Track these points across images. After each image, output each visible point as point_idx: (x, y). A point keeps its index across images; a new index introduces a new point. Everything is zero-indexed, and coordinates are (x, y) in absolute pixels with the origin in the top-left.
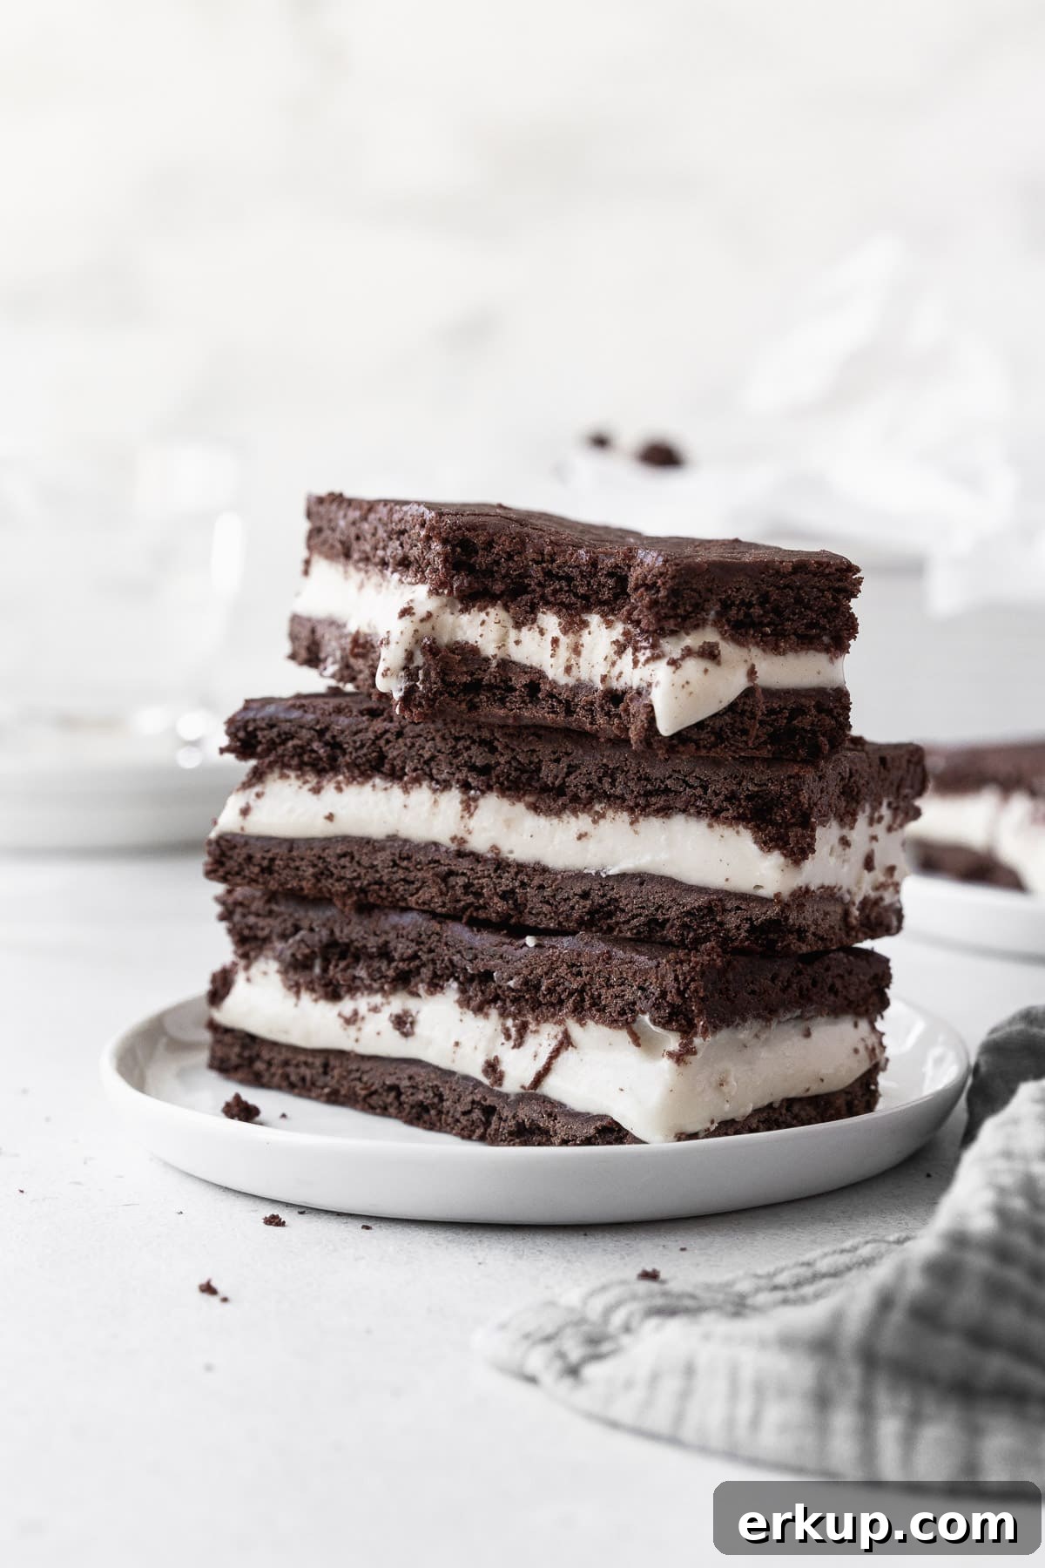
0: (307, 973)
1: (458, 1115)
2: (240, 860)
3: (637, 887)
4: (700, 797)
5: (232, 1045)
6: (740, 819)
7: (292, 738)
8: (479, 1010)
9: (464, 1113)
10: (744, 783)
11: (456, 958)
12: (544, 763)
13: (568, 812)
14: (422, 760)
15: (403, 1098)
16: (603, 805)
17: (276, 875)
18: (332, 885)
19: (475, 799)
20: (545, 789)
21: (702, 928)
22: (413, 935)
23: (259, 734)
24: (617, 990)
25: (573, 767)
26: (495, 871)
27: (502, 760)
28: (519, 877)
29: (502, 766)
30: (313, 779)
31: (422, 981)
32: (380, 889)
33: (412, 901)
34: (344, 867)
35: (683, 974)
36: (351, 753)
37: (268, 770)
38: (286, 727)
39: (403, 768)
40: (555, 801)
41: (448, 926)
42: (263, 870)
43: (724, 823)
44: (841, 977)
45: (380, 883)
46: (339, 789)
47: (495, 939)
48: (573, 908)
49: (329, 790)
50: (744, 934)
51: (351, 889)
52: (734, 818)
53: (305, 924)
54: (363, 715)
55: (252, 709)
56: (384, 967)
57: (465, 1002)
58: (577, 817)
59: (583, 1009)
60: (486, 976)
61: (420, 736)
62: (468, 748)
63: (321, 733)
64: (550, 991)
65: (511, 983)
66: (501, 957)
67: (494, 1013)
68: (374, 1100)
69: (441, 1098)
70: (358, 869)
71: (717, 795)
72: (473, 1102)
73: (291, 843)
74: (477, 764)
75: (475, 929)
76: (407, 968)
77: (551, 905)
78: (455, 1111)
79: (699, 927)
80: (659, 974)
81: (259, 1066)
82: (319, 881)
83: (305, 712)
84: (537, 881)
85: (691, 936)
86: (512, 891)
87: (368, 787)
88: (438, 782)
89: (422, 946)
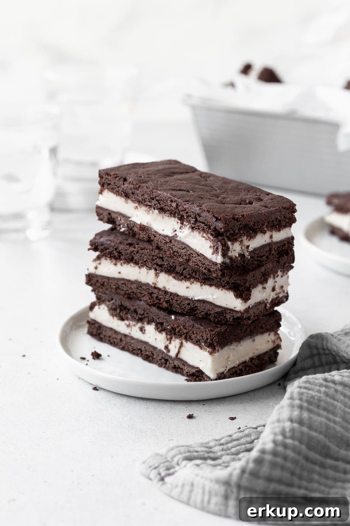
0: (115, 311)
1: (158, 360)
2: (95, 281)
3: (203, 304)
4: (219, 282)
5: (94, 329)
6: (229, 289)
7: (108, 249)
8: (160, 332)
9: (160, 360)
10: (231, 279)
11: (154, 317)
12: (177, 266)
13: (184, 280)
14: (144, 261)
15: (143, 353)
16: (193, 280)
17: (105, 287)
18: (120, 291)
19: (159, 273)
20: (177, 273)
21: (220, 318)
22: (143, 308)
23: (99, 247)
24: (195, 335)
25: (185, 268)
26: (165, 294)
27: (166, 264)
28: (171, 296)
29: (165, 265)
30: (114, 261)
31: (145, 321)
32: (134, 294)
33: (142, 299)
34: (123, 287)
35: (212, 335)
36: (124, 256)
37: (101, 257)
38: (106, 246)
39: (139, 262)
40: (180, 277)
41: (152, 308)
42: (101, 285)
43: (226, 289)
44: (264, 323)
45: (133, 292)
46: (121, 265)
47: (164, 314)
48: (185, 307)
49: (119, 264)
50: (231, 320)
51: (125, 293)
52: (228, 288)
53: (114, 298)
54: (127, 245)
55: (97, 239)
56: (135, 316)
57: (157, 328)
58: (186, 282)
59: (187, 338)
60: (162, 324)
61: (143, 253)
62: (156, 259)
63: (116, 249)
64: (179, 332)
65: (168, 327)
66: (166, 319)
67: (164, 334)
68: (134, 351)
69: (153, 354)
70: (127, 288)
71: (224, 282)
72: (162, 357)
73: (108, 278)
74: (159, 264)
75: (159, 310)
76: (141, 317)
77: (180, 306)
78: (157, 359)
79: (219, 317)
80: (206, 333)
81: (102, 336)
82: (117, 290)
83: (111, 242)
84: (176, 298)
85: (216, 320)
86: (169, 300)
87: (129, 265)
88: (148, 267)
89: (145, 312)
